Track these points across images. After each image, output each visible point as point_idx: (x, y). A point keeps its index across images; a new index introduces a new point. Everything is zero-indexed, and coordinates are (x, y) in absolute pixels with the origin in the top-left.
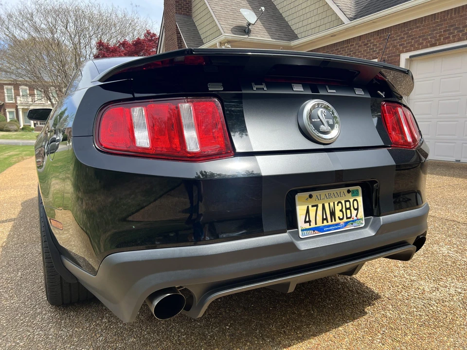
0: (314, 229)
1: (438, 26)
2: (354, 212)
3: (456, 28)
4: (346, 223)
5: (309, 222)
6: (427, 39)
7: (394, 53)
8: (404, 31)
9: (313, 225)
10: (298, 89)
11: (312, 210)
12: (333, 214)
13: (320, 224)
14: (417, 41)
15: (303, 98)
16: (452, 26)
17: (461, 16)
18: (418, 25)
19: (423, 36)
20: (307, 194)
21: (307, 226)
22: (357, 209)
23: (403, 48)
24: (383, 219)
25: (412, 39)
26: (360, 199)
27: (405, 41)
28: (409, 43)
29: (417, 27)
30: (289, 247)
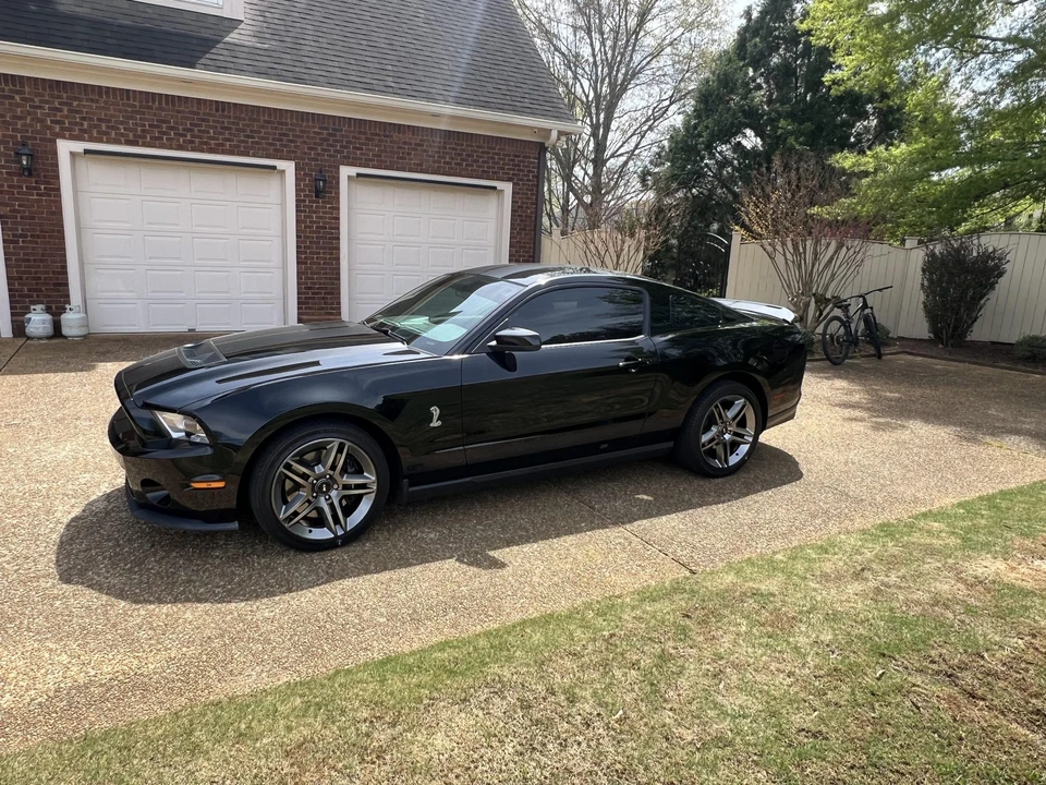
1: (137, 112)
3: (172, 128)
6: (118, 129)
7: (38, 132)
8: (59, 97)
14: (95, 126)
16: (164, 122)
17: (179, 112)
18: (91, 97)
19: (109, 121)
23: (62, 129)
25: (84, 119)
27: (67, 117)
28: (76, 124)
29: (92, 101)
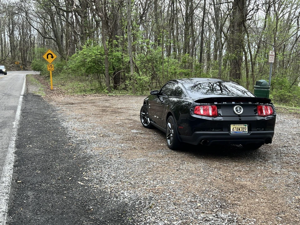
0: (234, 132)
2: (245, 130)
4: (243, 132)
5: (233, 130)
9: (234, 131)
10: (233, 103)
11: (234, 128)
12: (239, 129)
13: (236, 131)
15: (234, 105)
20: (233, 125)
21: (233, 131)
22: (246, 129)
24: (252, 132)
26: (247, 127)
30: (228, 134)
